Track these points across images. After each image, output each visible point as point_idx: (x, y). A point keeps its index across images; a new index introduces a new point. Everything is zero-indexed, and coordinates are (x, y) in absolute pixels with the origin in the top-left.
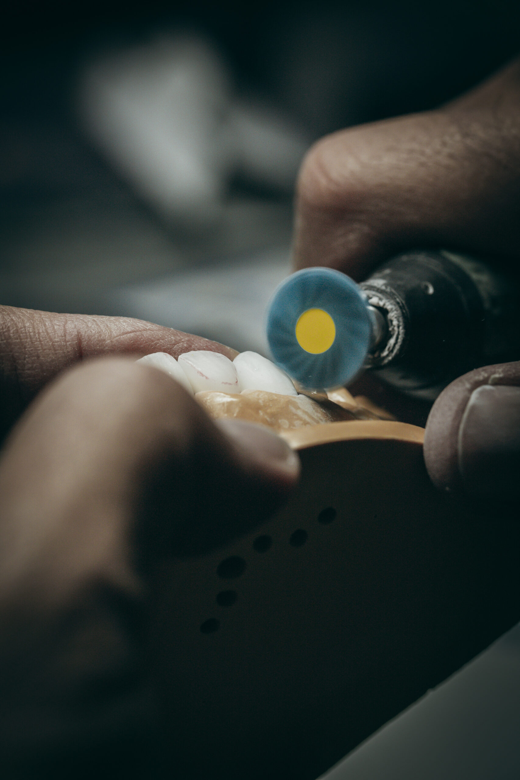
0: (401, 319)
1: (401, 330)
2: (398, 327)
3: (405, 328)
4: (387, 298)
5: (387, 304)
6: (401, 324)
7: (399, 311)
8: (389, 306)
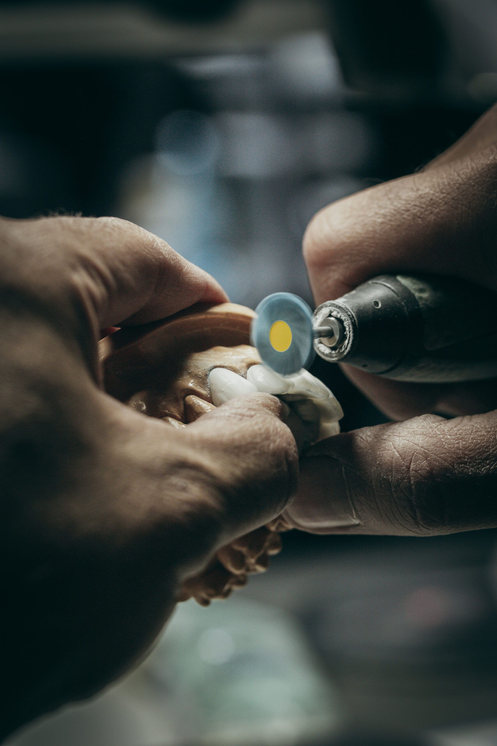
0: (351, 327)
2: (350, 332)
3: (354, 332)
4: (342, 312)
7: (350, 321)
8: (343, 318)
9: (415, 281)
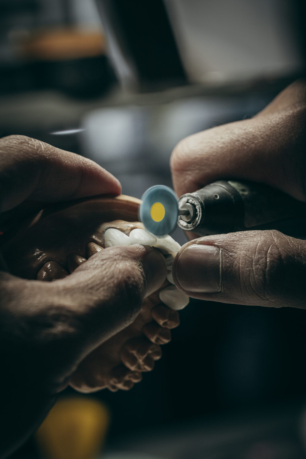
0: (201, 209)
1: (201, 214)
2: (200, 212)
3: (202, 212)
4: (195, 200)
5: (195, 202)
6: (201, 211)
7: (200, 206)
8: (196, 204)
9: (239, 184)
